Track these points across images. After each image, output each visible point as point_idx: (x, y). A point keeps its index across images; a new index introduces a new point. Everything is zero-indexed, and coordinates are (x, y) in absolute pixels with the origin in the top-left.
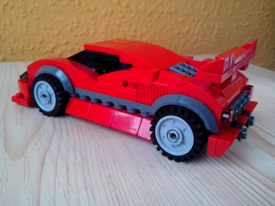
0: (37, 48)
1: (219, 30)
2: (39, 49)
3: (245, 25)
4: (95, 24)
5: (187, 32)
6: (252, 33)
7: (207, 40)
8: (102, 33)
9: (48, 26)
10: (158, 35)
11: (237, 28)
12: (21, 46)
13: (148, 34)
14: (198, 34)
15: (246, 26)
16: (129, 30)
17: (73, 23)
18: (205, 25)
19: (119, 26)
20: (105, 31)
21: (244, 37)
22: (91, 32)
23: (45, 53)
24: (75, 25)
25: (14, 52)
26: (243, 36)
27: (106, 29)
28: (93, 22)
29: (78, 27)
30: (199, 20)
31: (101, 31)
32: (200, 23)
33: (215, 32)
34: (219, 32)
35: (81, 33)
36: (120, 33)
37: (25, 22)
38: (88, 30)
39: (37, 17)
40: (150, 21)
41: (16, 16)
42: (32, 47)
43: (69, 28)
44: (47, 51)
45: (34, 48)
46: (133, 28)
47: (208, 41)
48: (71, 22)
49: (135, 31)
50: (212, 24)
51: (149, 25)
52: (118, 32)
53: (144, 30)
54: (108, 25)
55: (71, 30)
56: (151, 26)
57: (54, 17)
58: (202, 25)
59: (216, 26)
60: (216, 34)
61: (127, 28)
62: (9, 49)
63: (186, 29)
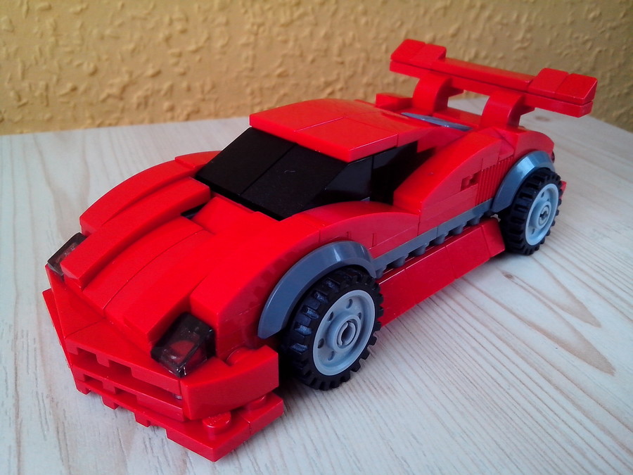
0: (82, 88)
1: (530, 30)
2: (86, 91)
3: (592, 15)
4: (227, 23)
5: (454, 35)
6: (607, 35)
7: (500, 55)
8: (246, 45)
9: (108, 32)
10: (384, 47)
11: (572, 23)
12: (42, 84)
13: (358, 45)
14: (479, 40)
15: (594, 19)
16: (312, 34)
17: (171, 22)
18: (498, 18)
19: (287, 25)
20: (252, 39)
21: (589, 45)
22: (218, 44)
23: (104, 101)
24: (178, 26)
25: (24, 101)
26: (585, 43)
27: (256, 34)
28: (221, 19)
29: (184, 31)
30: (483, 7)
31: (243, 40)
32: (487, 13)
33: (520, 36)
34: (529, 36)
35: (192, 47)
36: (291, 44)
37: (49, 21)
38: (209, 39)
39: (78, 8)
40: (365, 13)
41: (25, 8)
42: (69, 86)
43: (161, 36)
44: (109, 96)
45: (74, 89)
46: (322, 32)
47: (502, 58)
48: (167, 20)
49: (327, 37)
50: (514, 16)
51: (363, 20)
52: (285, 42)
53: (351, 34)
54: (260, 25)
55: (168, 39)
56: (367, 23)
57: (123, 6)
58: (490, 18)
59: (523, 20)
60: (523, 40)
61: (307, 31)
62: (12, 94)
63: (452, 30)
